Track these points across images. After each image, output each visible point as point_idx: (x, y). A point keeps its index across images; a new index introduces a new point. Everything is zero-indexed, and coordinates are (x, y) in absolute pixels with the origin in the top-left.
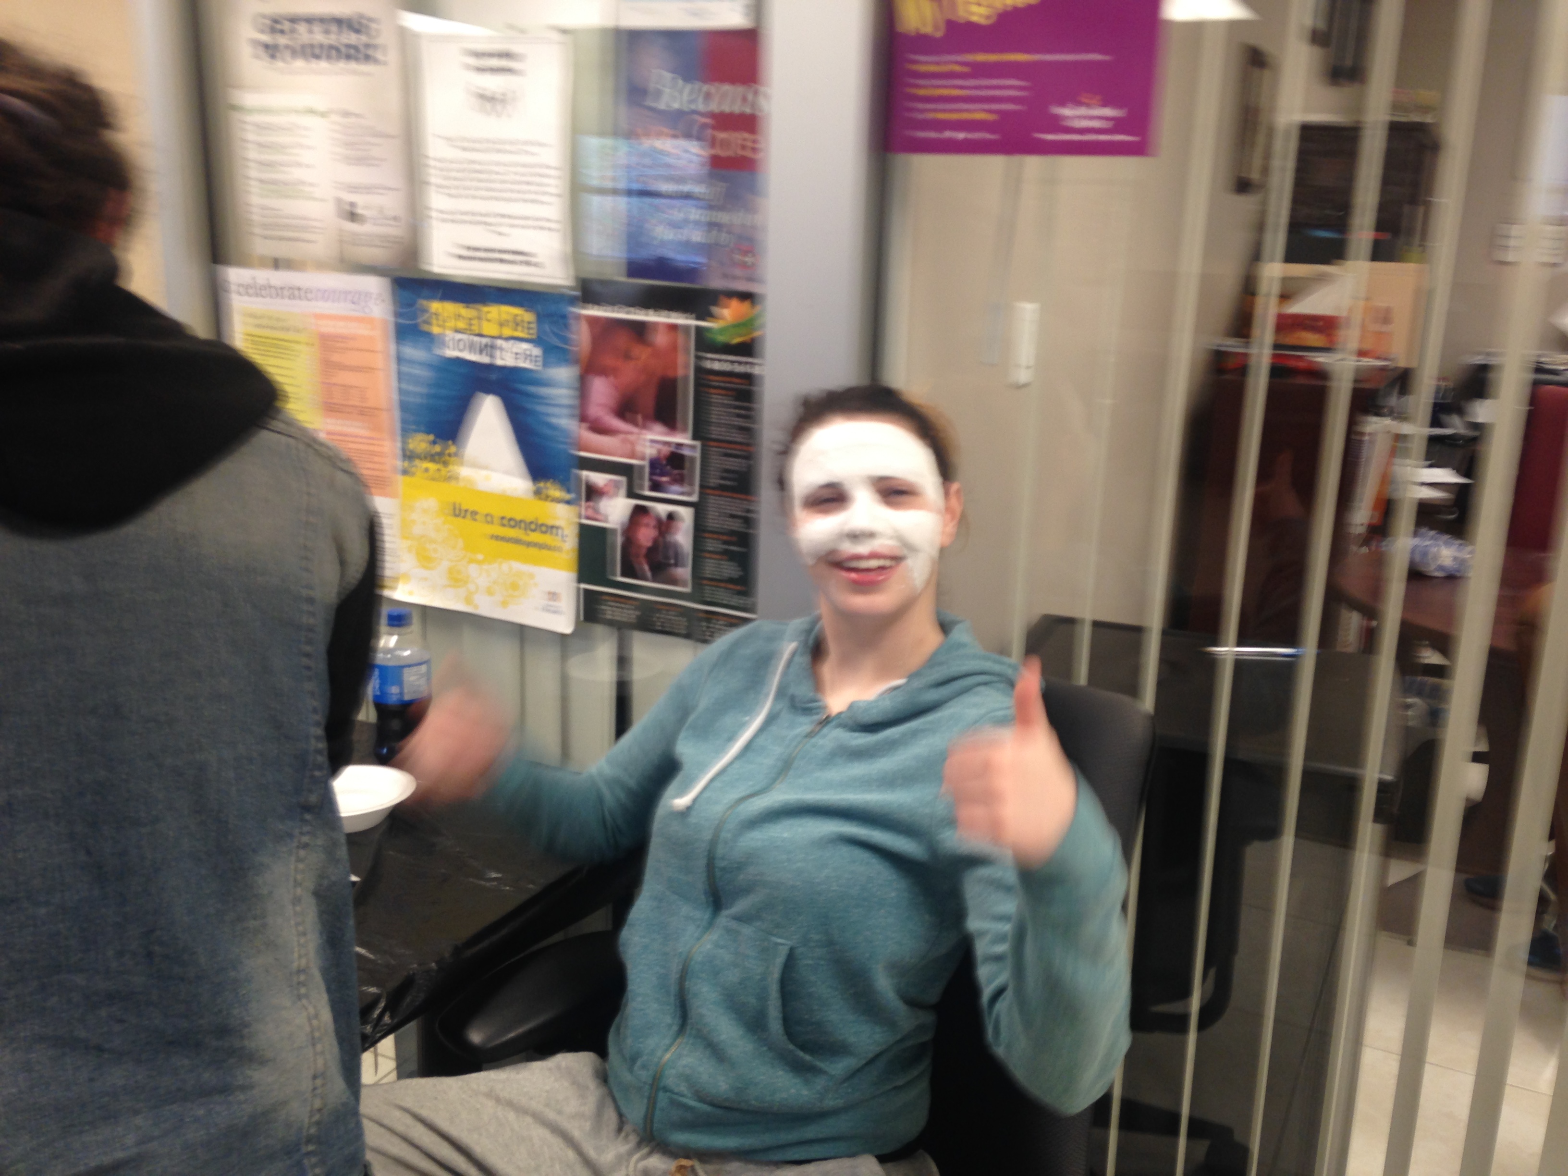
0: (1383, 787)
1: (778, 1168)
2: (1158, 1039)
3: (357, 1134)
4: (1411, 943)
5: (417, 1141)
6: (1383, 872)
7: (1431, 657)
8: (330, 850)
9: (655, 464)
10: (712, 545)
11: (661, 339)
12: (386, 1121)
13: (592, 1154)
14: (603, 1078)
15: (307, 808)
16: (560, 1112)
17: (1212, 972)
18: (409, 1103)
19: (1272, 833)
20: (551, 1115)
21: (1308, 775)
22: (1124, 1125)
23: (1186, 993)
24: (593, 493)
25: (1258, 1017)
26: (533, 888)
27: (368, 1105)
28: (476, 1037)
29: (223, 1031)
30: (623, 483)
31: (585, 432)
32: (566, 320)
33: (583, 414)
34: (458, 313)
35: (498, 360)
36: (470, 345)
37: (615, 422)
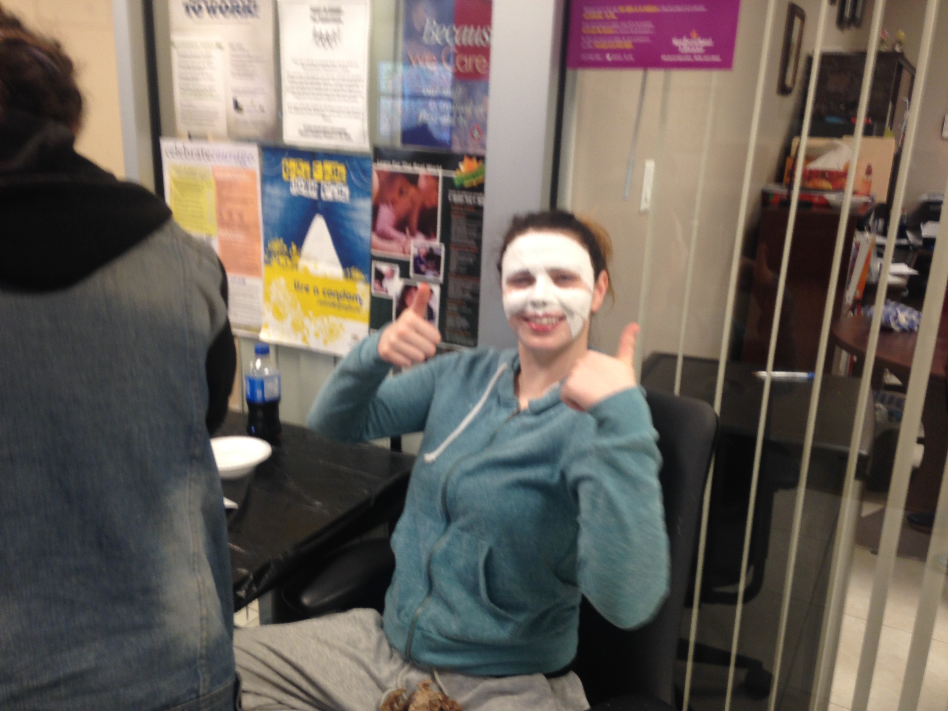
0: (861, 458)
1: (485, 679)
2: (718, 608)
3: (230, 655)
4: (875, 552)
5: (272, 665)
6: (860, 509)
7: (892, 380)
8: (210, 484)
9: (417, 260)
10: (452, 307)
11: (422, 183)
12: (252, 652)
13: (376, 672)
14: (381, 625)
15: (193, 457)
16: (355, 647)
17: (752, 568)
18: (266, 640)
19: (793, 484)
20: (351, 650)
21: (814, 450)
22: (696, 659)
23: (736, 580)
24: (380, 276)
25: (780, 596)
26: (340, 512)
27: (239, 639)
28: (306, 600)
29: (146, 591)
30: (397, 269)
31: (375, 239)
32: (367, 173)
33: (374, 228)
34: (299, 167)
35: (322, 195)
36: (307, 187)
37: (394, 233)
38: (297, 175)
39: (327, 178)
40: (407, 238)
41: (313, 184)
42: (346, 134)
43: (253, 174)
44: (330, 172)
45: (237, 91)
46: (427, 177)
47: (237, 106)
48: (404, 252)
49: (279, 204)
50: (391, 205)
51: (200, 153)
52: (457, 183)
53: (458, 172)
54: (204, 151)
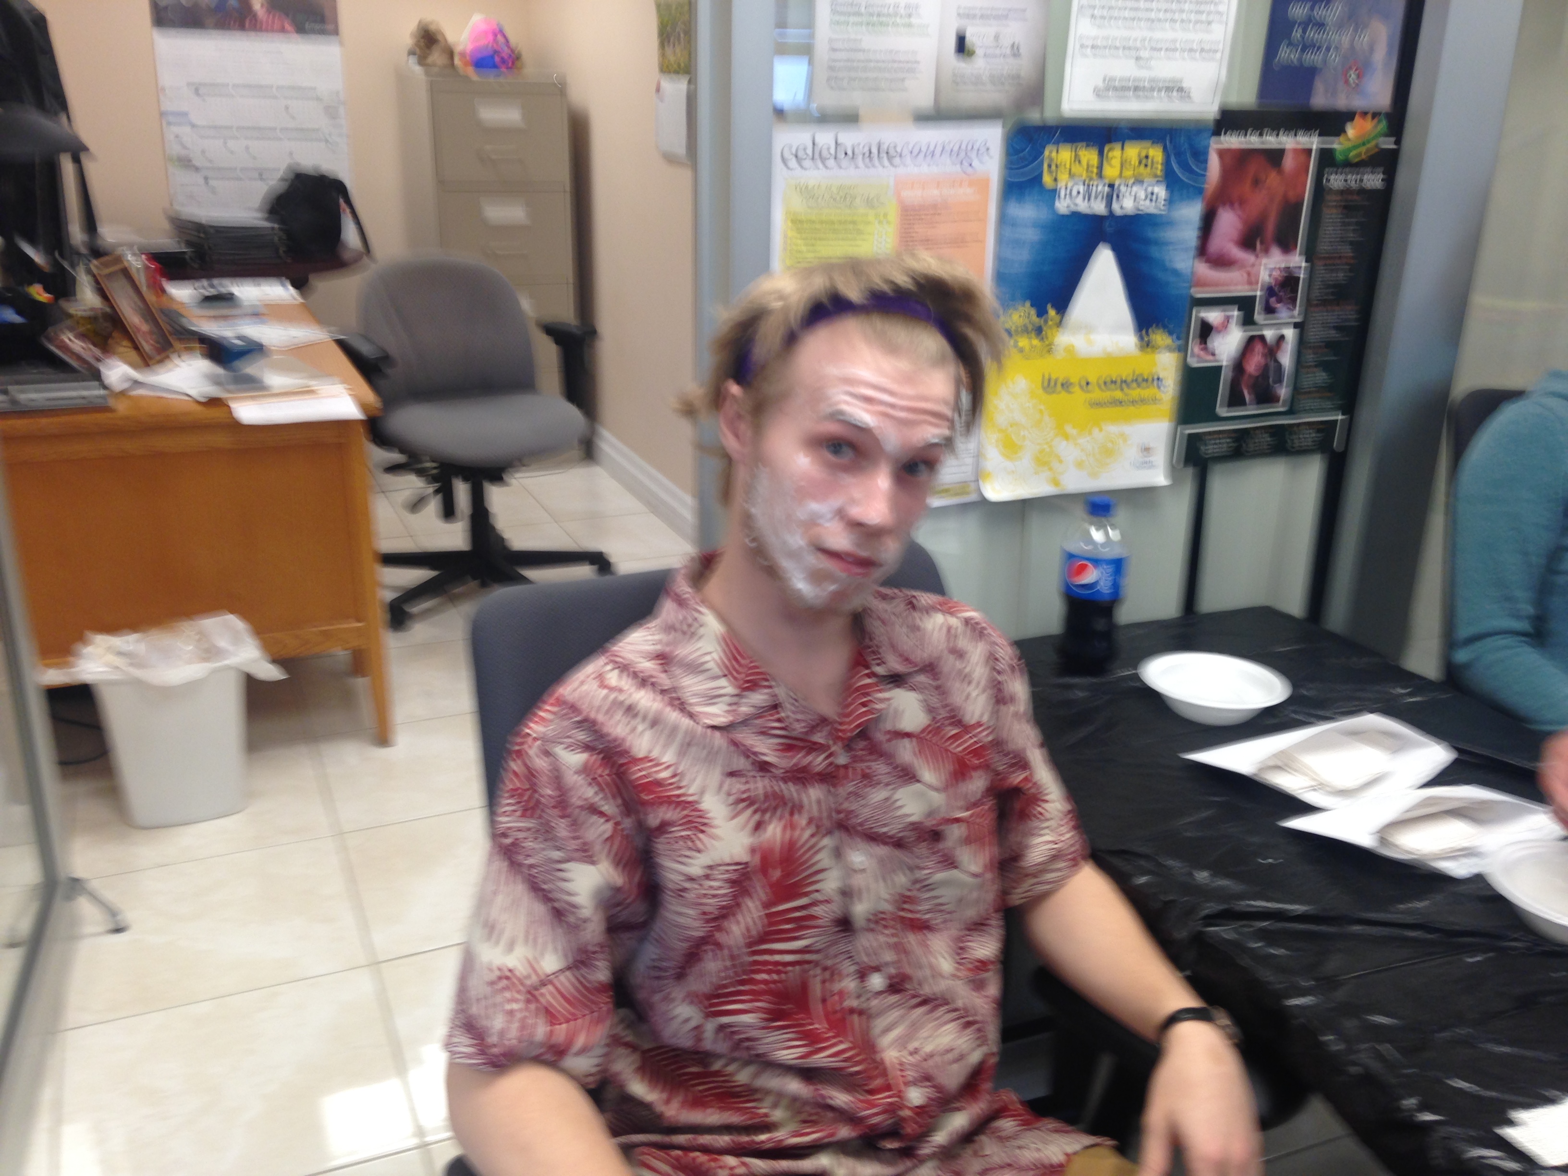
9: (1270, 291)
10: (1311, 359)
11: (1288, 163)
24: (1206, 331)
30: (1235, 313)
31: (1203, 269)
32: (1201, 156)
33: (1202, 251)
34: (1077, 159)
35: (1115, 206)
36: (1088, 196)
37: (1237, 253)
38: (1071, 175)
39: (1128, 173)
40: (1257, 256)
41: (1102, 188)
42: (1181, 90)
43: (982, 184)
44: (1135, 161)
45: (967, 15)
46: (1296, 151)
47: (962, 46)
48: (1250, 283)
49: (1031, 235)
50: (1236, 205)
51: (875, 150)
52: (1339, 157)
53: (1342, 138)
54: (884, 147)
